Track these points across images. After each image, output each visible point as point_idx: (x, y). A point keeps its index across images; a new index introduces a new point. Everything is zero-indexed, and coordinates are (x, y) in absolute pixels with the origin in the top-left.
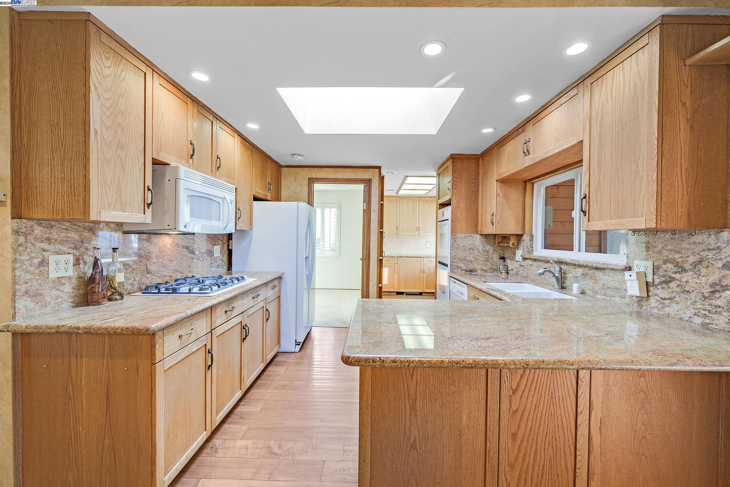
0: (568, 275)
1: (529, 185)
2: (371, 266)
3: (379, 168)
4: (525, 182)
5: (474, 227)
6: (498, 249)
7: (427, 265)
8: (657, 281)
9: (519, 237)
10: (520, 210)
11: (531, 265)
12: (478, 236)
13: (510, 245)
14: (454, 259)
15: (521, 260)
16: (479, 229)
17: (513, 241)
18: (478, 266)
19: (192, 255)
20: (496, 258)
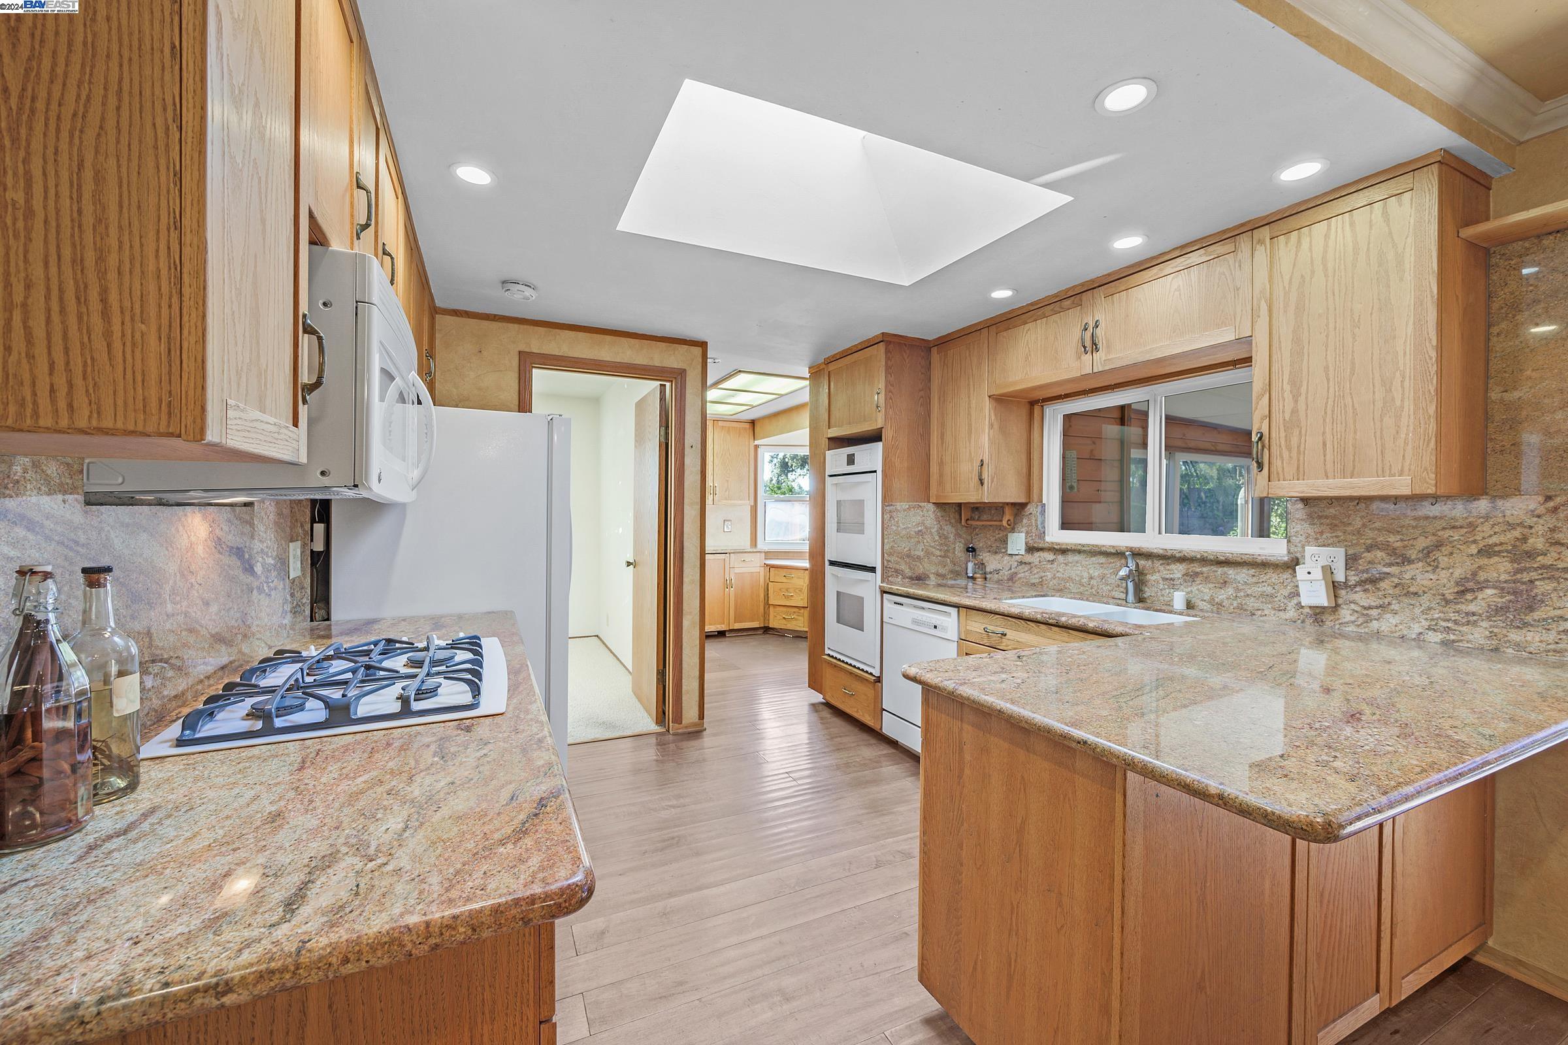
0: (1149, 577)
1: (1037, 409)
2: (685, 580)
3: (703, 345)
4: (1032, 403)
5: (922, 489)
6: (962, 532)
7: (737, 571)
8: (1353, 580)
9: (1019, 508)
10: (1024, 457)
11: (1052, 562)
12: (931, 507)
13: (1004, 523)
14: (890, 554)
15: (1023, 552)
16: (933, 491)
17: (1008, 516)
18: (928, 567)
19: (249, 579)
20: (959, 548)
